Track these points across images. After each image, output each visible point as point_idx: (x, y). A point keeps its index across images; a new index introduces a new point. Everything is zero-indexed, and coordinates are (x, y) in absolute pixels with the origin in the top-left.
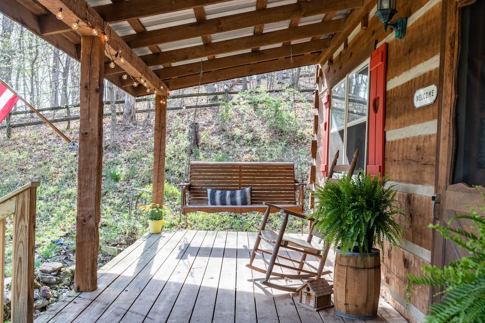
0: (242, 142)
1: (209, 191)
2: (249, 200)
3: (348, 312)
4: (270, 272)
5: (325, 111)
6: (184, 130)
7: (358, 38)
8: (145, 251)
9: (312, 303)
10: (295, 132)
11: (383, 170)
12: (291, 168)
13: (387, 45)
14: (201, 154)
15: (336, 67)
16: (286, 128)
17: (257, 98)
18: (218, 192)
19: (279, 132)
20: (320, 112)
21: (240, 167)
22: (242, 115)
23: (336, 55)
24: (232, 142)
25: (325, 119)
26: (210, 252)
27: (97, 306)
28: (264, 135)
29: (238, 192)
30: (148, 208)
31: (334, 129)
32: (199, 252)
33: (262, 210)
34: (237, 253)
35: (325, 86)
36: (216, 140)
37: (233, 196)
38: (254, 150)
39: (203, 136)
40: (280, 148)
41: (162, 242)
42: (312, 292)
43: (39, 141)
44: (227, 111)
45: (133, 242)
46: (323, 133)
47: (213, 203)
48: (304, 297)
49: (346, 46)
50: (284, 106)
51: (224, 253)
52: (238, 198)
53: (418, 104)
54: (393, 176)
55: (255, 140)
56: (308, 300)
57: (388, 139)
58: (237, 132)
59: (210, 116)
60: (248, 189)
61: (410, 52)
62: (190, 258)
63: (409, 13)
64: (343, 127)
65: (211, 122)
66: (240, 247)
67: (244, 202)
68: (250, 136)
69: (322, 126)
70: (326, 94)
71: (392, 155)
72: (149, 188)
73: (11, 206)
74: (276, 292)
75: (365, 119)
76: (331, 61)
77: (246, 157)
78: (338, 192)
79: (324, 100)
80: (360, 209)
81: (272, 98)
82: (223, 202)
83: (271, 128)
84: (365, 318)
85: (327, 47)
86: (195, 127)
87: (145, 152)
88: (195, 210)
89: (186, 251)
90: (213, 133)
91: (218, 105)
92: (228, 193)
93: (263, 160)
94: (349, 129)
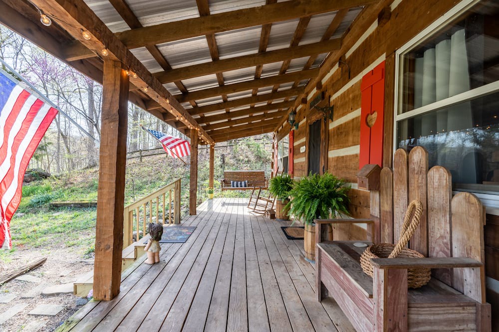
0: (243, 162)
1: (232, 182)
2: (247, 185)
3: (280, 219)
4: (255, 209)
5: (276, 150)
6: (218, 157)
7: (286, 125)
8: (209, 205)
9: (269, 217)
10: (266, 158)
11: (293, 173)
12: (263, 173)
13: (293, 131)
14: (226, 168)
15: (279, 134)
16: (262, 156)
17: (250, 143)
18: (235, 182)
19: (259, 158)
20: (274, 150)
21: (243, 173)
22: (243, 150)
23: (279, 129)
24: (239, 162)
25: (276, 154)
26: (233, 204)
27: (198, 219)
28: (252, 158)
29: (243, 182)
30: (207, 189)
31: (279, 158)
32: (229, 204)
33: (252, 189)
34: (243, 205)
35: (276, 141)
36: (232, 161)
37: (241, 184)
38: (248, 165)
39: (226, 160)
40: (260, 164)
41: (214, 202)
42: (269, 213)
43: (155, 163)
44: (236, 149)
45: (201, 203)
46: (275, 159)
47: (233, 186)
48: (266, 215)
49: (282, 127)
50: (261, 146)
51: (238, 204)
52: (243, 185)
53: (301, 152)
54: (296, 175)
55: (248, 161)
56: (268, 216)
57: (294, 162)
58: (241, 158)
59: (229, 151)
60: (247, 181)
61: (299, 134)
62: (226, 206)
63: (299, 122)
64: (281, 157)
65: (229, 154)
66: (244, 203)
67: (245, 186)
68: (246, 159)
69: (275, 156)
70: (276, 144)
71: (296, 168)
72: (208, 181)
73: (174, 185)
74: (258, 215)
75: (288, 155)
76: (278, 132)
77: (245, 169)
78: (277, 180)
79: (276, 146)
80: (283, 185)
81: (256, 142)
82: (237, 186)
83: (256, 155)
84: (285, 220)
85: (276, 126)
86: (223, 155)
87: (202, 167)
88: (227, 189)
89: (224, 204)
90: (230, 158)
91: (232, 146)
92: (239, 183)
93: (252, 169)
94: (284, 158)
